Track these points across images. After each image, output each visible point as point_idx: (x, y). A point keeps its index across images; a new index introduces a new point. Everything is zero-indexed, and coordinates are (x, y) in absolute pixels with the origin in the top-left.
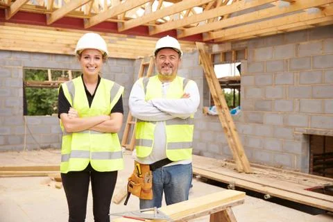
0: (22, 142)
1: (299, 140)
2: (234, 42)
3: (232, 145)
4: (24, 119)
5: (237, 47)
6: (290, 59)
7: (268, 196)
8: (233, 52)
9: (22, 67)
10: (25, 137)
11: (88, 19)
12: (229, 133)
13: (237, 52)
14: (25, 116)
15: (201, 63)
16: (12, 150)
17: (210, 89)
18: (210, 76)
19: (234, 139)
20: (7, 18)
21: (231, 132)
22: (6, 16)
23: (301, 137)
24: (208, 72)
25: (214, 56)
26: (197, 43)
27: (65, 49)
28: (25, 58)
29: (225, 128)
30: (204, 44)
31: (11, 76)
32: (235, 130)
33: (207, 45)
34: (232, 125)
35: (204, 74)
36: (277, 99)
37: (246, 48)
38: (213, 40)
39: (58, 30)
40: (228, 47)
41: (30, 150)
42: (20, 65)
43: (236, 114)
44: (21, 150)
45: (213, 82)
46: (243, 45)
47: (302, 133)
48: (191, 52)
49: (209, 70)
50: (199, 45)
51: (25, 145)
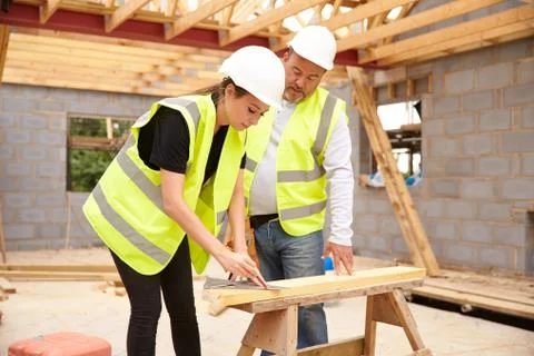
0: (62, 235)
1: (520, 222)
2: (410, 64)
3: (407, 230)
4: (67, 198)
5: (415, 73)
6: (504, 88)
7: (469, 307)
8: (409, 83)
9: (64, 114)
10: (68, 227)
11: (172, 24)
12: (402, 212)
13: (415, 82)
14: (70, 194)
15: (356, 103)
16: (47, 248)
17: (372, 143)
18: (371, 122)
19: (410, 222)
20: (43, 20)
21: (406, 210)
22: (42, 17)
23: (524, 217)
24: (367, 114)
25: (377, 90)
26: (349, 68)
27: (134, 83)
28: (70, 99)
29: (396, 205)
30: (361, 69)
31: (47, 127)
32: (413, 207)
33: (366, 73)
34: (407, 199)
35: (361, 118)
36: (483, 155)
37: (431, 73)
38: (375, 62)
39: (123, 44)
40: (400, 75)
41: (76, 247)
42: (62, 110)
43: (415, 184)
44: (62, 247)
45: (376, 130)
46: (425, 69)
47: (525, 211)
48: (340, 85)
49: (369, 111)
50: (354, 72)
51: (67, 240)
